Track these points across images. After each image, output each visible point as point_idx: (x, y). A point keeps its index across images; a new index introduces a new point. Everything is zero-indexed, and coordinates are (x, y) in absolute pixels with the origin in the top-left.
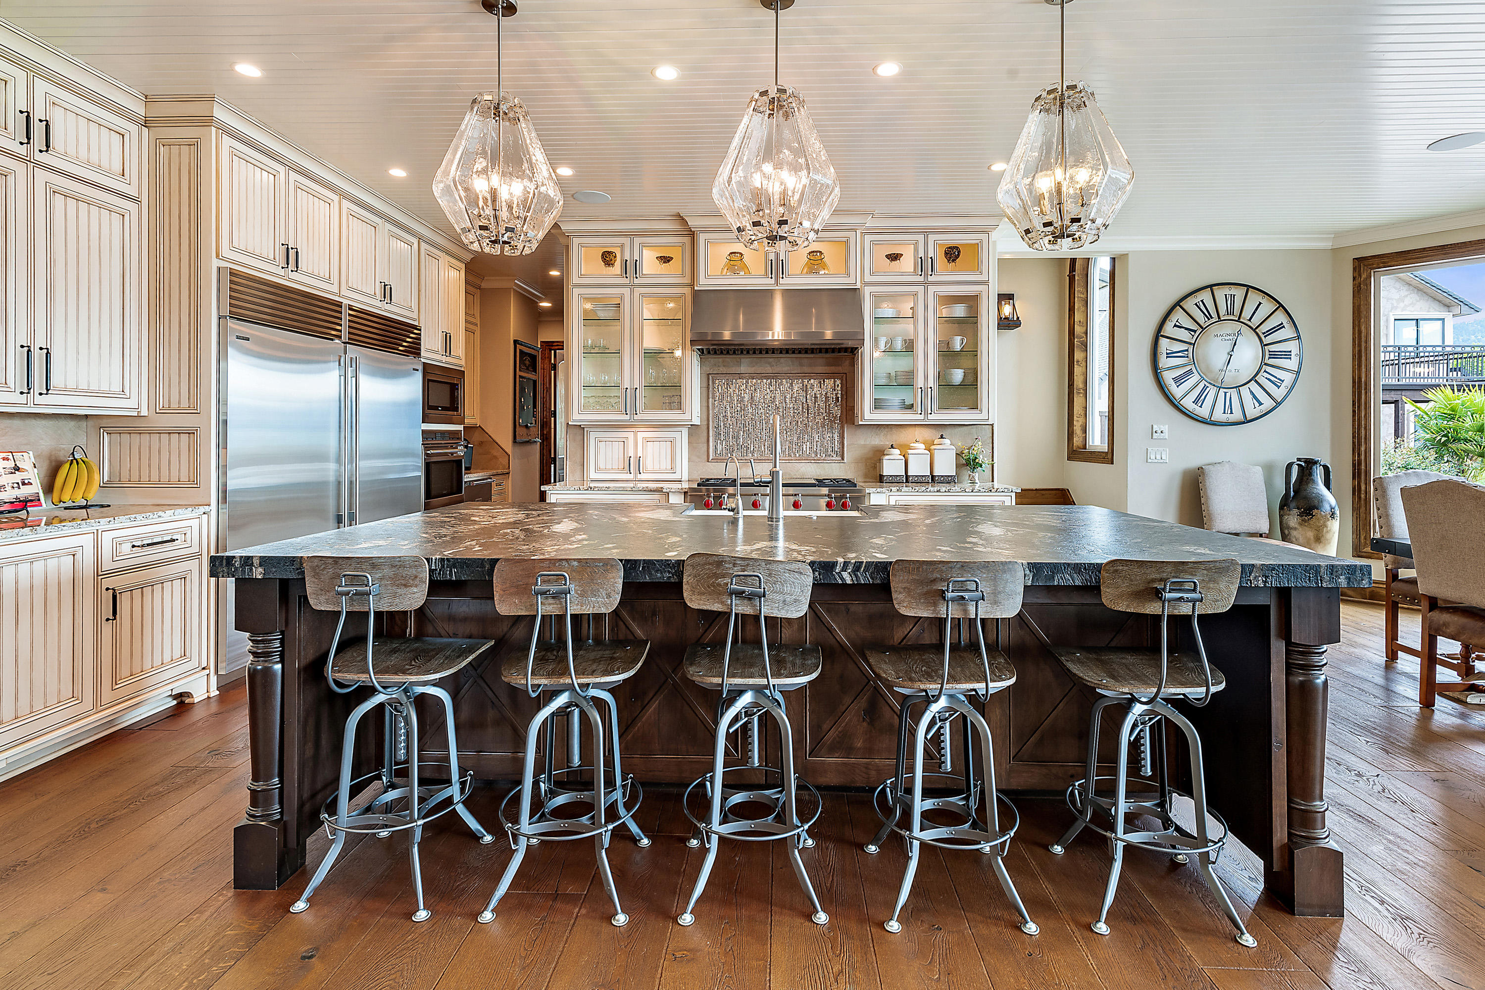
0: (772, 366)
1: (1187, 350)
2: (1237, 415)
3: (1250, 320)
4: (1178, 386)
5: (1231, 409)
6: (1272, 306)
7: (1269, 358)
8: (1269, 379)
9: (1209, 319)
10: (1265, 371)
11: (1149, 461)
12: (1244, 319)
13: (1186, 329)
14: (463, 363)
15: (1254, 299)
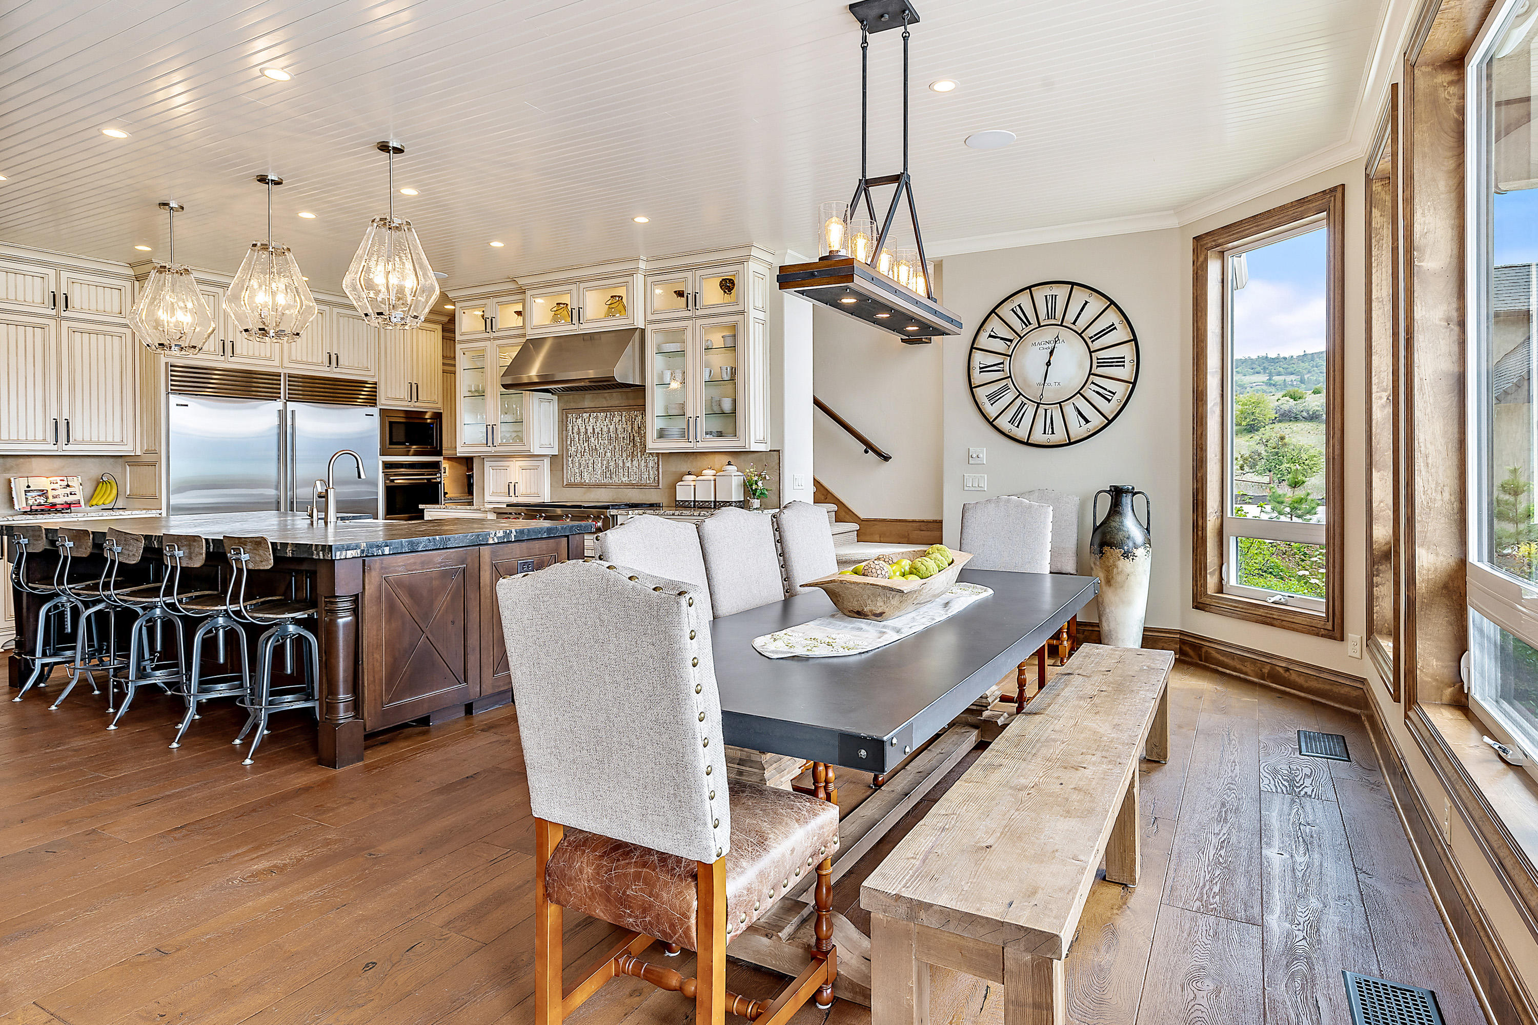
0: (607, 400)
1: (1002, 363)
2: (1060, 435)
3: (1074, 323)
4: (992, 404)
5: (1052, 428)
6: (1103, 304)
7: (1098, 366)
8: (1098, 393)
9: (1027, 326)
10: (1093, 383)
11: (966, 488)
12: (1067, 322)
13: (1002, 339)
14: (440, 405)
15: (1080, 296)
